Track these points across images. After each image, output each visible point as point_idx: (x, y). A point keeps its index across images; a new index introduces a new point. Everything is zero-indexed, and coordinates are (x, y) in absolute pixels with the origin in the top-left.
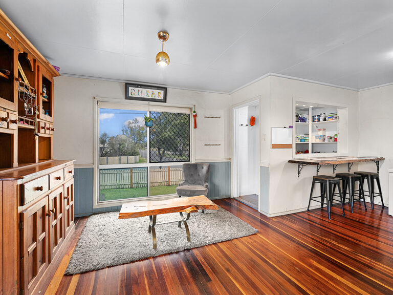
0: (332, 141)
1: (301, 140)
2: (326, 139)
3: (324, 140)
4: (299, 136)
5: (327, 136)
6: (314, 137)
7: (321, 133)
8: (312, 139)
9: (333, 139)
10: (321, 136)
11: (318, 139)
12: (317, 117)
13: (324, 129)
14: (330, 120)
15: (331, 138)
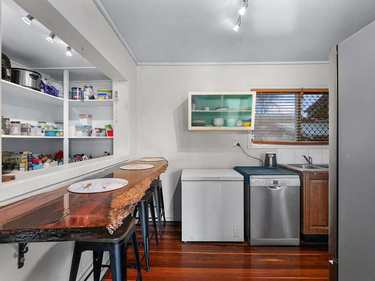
0: (102, 136)
1: (47, 133)
2: (94, 132)
3: (90, 133)
4: (42, 125)
5: (94, 127)
6: (73, 128)
7: (84, 122)
8: (69, 131)
9: (103, 132)
10: (85, 127)
11: (81, 132)
12: (78, 91)
13: (90, 116)
14: (101, 99)
15: (101, 130)
